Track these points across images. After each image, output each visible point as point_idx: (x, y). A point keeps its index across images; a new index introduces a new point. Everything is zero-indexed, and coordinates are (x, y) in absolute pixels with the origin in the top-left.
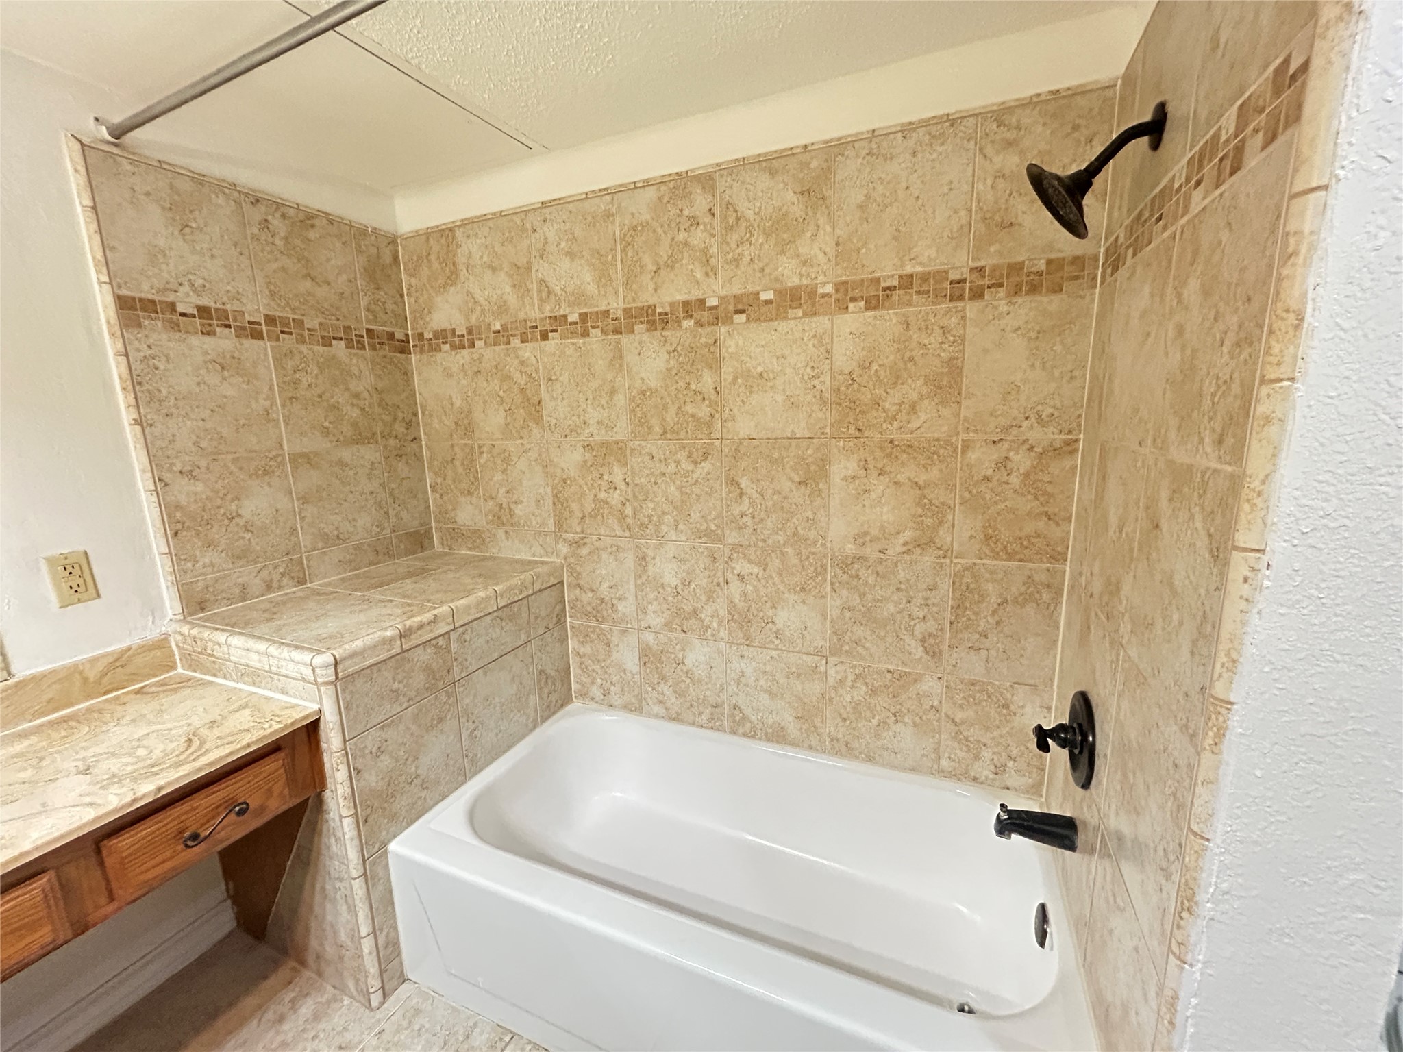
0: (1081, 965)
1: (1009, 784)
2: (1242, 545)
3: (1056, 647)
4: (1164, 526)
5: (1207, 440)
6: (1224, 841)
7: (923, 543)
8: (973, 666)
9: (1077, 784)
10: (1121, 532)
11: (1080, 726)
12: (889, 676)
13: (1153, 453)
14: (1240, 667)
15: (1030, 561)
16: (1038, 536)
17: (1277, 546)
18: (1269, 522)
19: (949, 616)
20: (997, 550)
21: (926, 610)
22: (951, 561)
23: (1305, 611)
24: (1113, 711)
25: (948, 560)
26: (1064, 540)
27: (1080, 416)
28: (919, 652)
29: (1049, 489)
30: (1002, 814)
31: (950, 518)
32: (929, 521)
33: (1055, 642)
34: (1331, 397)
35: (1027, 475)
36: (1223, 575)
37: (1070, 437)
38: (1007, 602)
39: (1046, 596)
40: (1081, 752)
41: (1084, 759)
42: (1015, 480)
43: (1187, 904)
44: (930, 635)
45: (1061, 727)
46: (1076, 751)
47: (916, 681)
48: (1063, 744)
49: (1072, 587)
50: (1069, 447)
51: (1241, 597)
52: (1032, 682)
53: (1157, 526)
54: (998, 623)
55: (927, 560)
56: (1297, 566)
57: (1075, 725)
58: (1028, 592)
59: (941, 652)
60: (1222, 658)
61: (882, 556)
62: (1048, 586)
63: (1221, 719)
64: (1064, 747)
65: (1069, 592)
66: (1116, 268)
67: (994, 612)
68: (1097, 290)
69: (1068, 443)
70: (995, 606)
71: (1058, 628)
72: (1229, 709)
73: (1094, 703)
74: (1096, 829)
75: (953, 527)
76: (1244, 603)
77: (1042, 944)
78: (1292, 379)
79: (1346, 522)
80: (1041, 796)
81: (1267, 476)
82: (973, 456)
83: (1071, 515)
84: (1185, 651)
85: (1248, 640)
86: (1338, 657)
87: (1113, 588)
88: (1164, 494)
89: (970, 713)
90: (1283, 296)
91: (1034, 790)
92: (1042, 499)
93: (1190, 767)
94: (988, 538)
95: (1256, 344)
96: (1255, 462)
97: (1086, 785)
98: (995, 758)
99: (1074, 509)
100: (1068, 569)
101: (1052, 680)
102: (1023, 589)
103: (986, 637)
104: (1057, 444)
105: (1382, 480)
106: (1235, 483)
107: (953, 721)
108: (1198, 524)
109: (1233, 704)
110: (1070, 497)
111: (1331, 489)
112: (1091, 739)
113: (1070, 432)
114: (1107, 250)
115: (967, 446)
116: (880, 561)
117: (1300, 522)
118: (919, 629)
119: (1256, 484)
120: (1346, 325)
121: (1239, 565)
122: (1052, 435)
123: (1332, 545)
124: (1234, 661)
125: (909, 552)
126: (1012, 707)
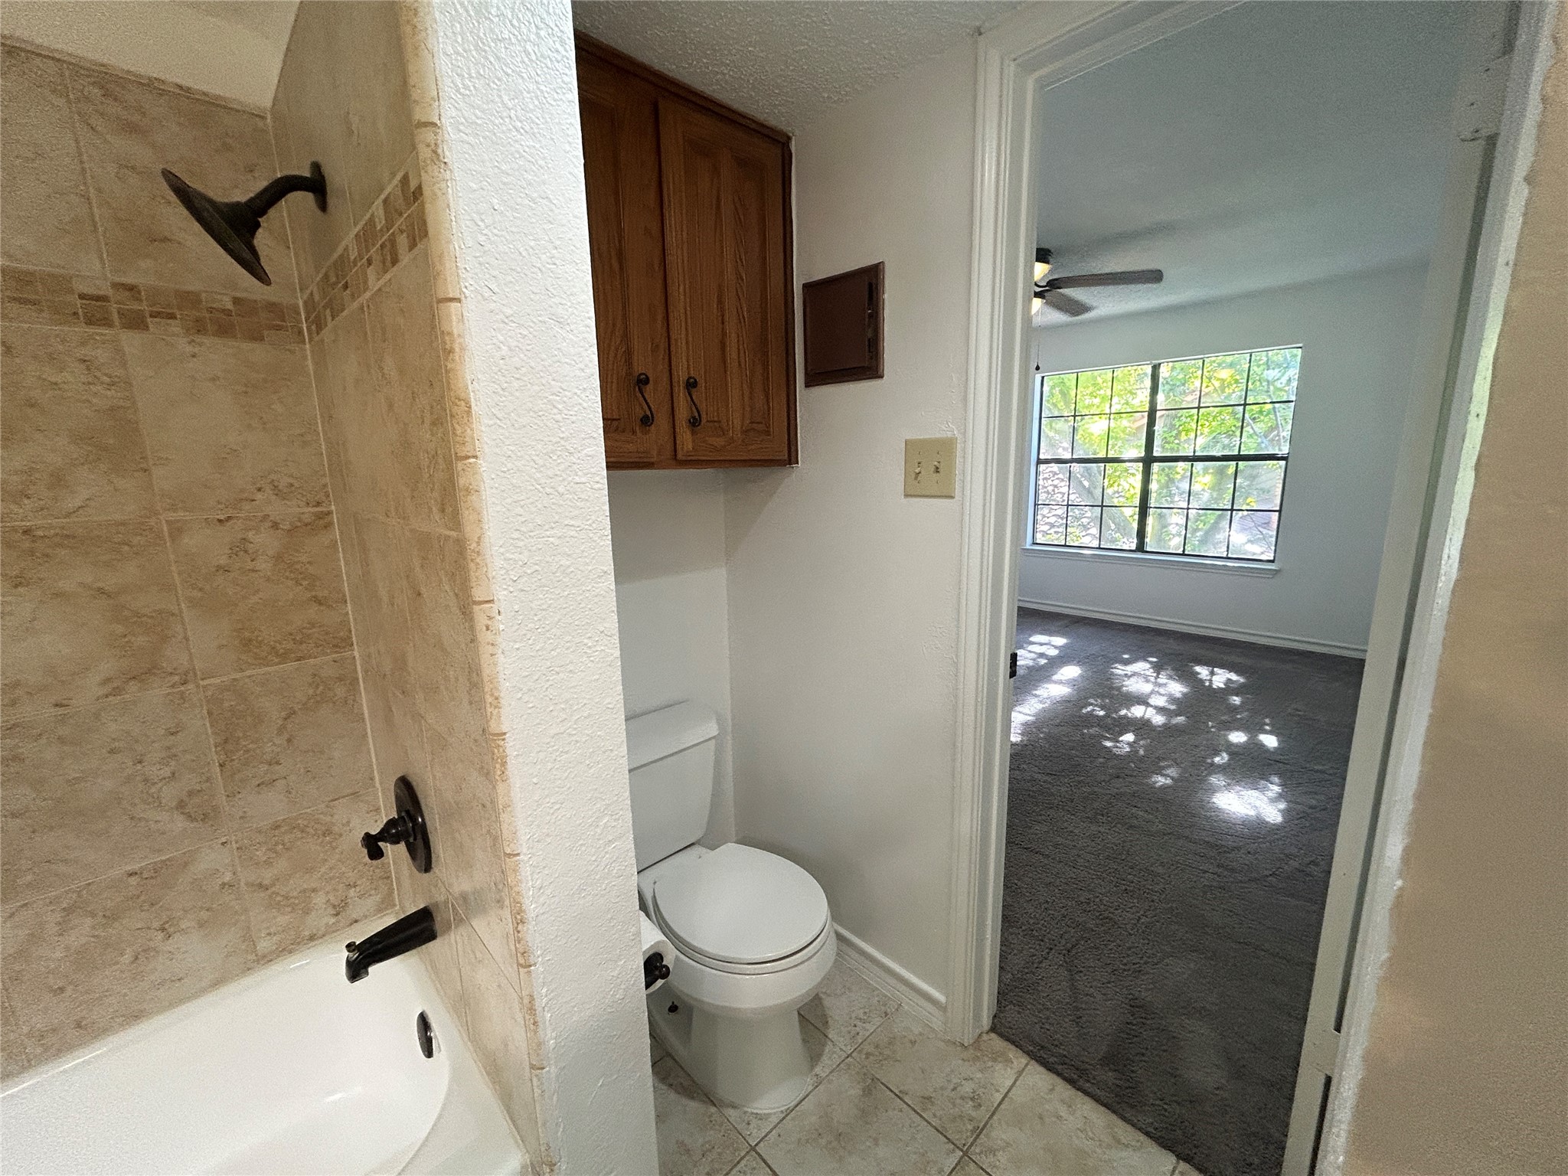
0: (466, 1039)
1: (355, 916)
2: (477, 599)
3: (368, 743)
4: (423, 590)
5: (434, 509)
6: (528, 848)
7: (144, 673)
8: (272, 805)
9: (420, 871)
10: (393, 605)
11: (408, 812)
12: (133, 881)
13: (399, 523)
14: (502, 701)
15: (310, 657)
16: (313, 626)
17: (500, 594)
18: (490, 576)
19: (215, 758)
20: (264, 654)
21: (173, 763)
22: (198, 686)
23: (530, 642)
24: (430, 782)
25: (191, 686)
26: (344, 623)
27: (325, 486)
28: (180, 823)
29: (311, 569)
30: (351, 954)
31: (179, 628)
32: (141, 640)
33: (365, 736)
34: (504, 472)
35: (278, 558)
36: (472, 628)
37: (319, 509)
38: (294, 713)
39: (340, 691)
40: (415, 839)
41: (420, 843)
42: (264, 565)
43: (519, 917)
44: (190, 794)
45: (391, 823)
46: (411, 840)
47: (186, 864)
48: (395, 841)
49: (366, 672)
50: (322, 522)
51: (488, 644)
52: (350, 791)
53: (419, 594)
54: (289, 741)
55: (157, 693)
56: (516, 607)
57: (403, 814)
58: (318, 692)
59: (215, 809)
60: (489, 699)
61: (61, 711)
62: (340, 679)
63: (501, 750)
64: (398, 843)
65: (364, 679)
66: (319, 329)
67: (281, 730)
68: (308, 346)
69: (320, 516)
70: (280, 722)
71: (363, 720)
72: (504, 740)
73: (414, 784)
74: (446, 902)
75: (187, 640)
76: (491, 647)
77: (429, 1053)
78: (475, 457)
79: (537, 567)
80: (395, 905)
81: (479, 538)
82: (191, 541)
83: (344, 596)
84: (465, 702)
85: (501, 676)
86: (557, 669)
87: (401, 663)
88: (416, 563)
89: (282, 865)
90: (453, 387)
91: (386, 904)
92: (305, 583)
93: (492, 802)
94: (247, 643)
95: (445, 425)
96: (470, 530)
97: (428, 868)
98: (332, 898)
99: (346, 589)
100: (356, 654)
101: (372, 779)
102: (311, 692)
103: (278, 763)
104: (307, 518)
105: (548, 533)
106: (461, 545)
107: (260, 885)
108: (447, 588)
109: (505, 734)
110: (339, 576)
111: (521, 544)
112: (420, 820)
113: (318, 504)
114: (305, 303)
115: (177, 530)
116: (62, 720)
117: (511, 572)
118: (169, 793)
119: (474, 545)
120: (500, 416)
121: (480, 615)
122: (295, 509)
123: (534, 587)
124: (497, 699)
125: (117, 691)
126: (336, 829)
